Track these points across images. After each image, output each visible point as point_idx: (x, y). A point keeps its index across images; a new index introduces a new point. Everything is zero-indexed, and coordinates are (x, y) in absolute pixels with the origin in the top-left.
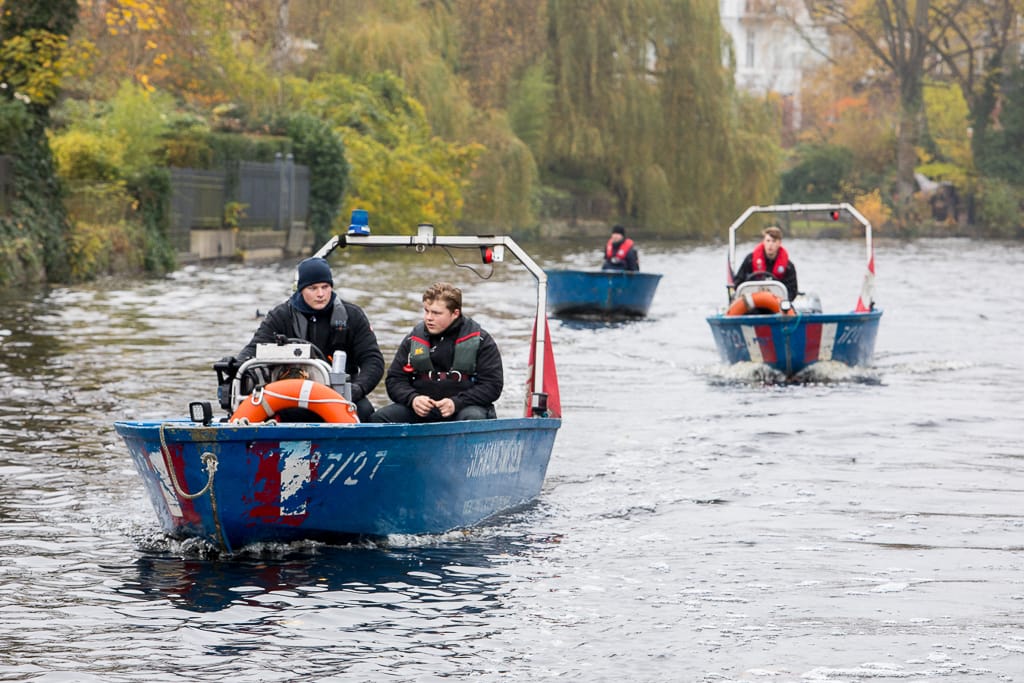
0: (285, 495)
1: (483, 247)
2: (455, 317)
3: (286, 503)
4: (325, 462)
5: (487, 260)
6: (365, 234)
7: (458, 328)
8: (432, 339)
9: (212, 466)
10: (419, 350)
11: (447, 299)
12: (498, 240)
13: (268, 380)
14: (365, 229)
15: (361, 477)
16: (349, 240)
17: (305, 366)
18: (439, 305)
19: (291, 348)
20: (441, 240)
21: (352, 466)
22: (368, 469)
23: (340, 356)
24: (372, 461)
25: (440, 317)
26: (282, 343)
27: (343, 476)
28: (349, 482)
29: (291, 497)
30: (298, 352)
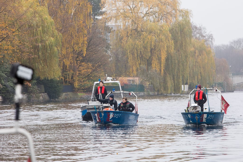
0: (110, 118)
1: (129, 93)
2: (126, 101)
3: (110, 119)
4: (114, 115)
5: (130, 95)
6: (115, 91)
7: (127, 102)
8: (123, 104)
9: (103, 115)
10: (122, 105)
11: (125, 99)
12: (131, 92)
13: (105, 108)
14: (114, 91)
15: (118, 117)
16: (112, 92)
17: (109, 106)
18: (124, 100)
19: (108, 104)
20: (124, 92)
21: (117, 116)
22: (119, 116)
23: (113, 105)
24: (119, 115)
25: (124, 101)
26: (106, 104)
27: (116, 117)
28: (117, 117)
29: (111, 119)
30: (108, 105)
